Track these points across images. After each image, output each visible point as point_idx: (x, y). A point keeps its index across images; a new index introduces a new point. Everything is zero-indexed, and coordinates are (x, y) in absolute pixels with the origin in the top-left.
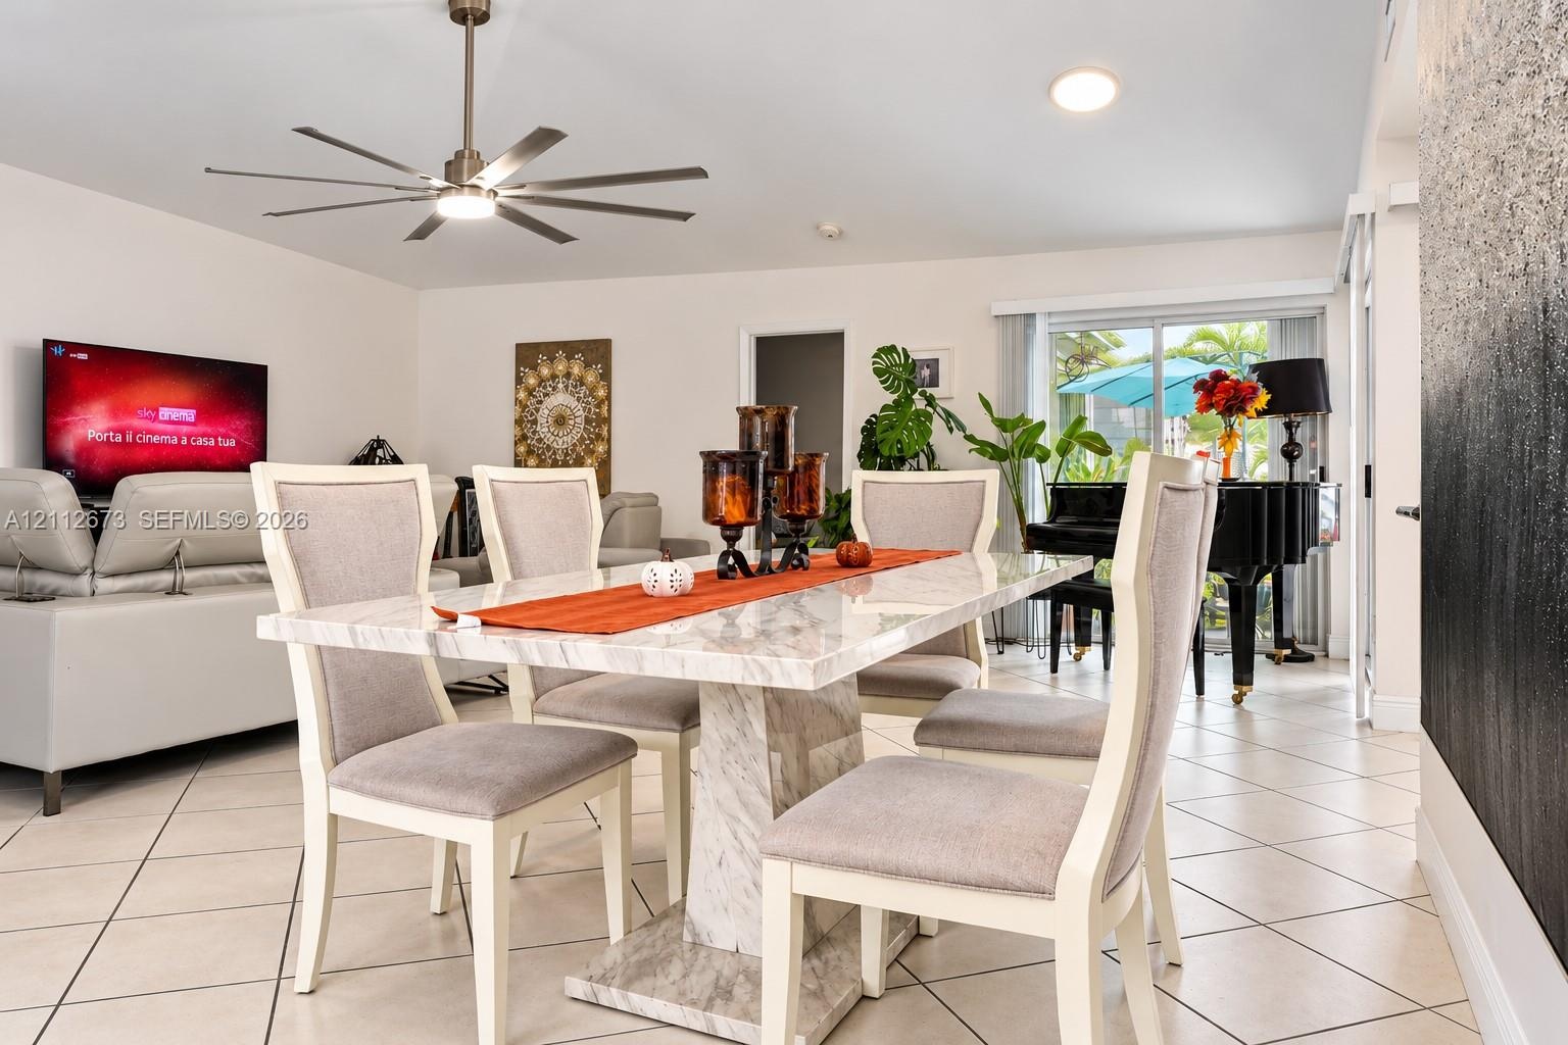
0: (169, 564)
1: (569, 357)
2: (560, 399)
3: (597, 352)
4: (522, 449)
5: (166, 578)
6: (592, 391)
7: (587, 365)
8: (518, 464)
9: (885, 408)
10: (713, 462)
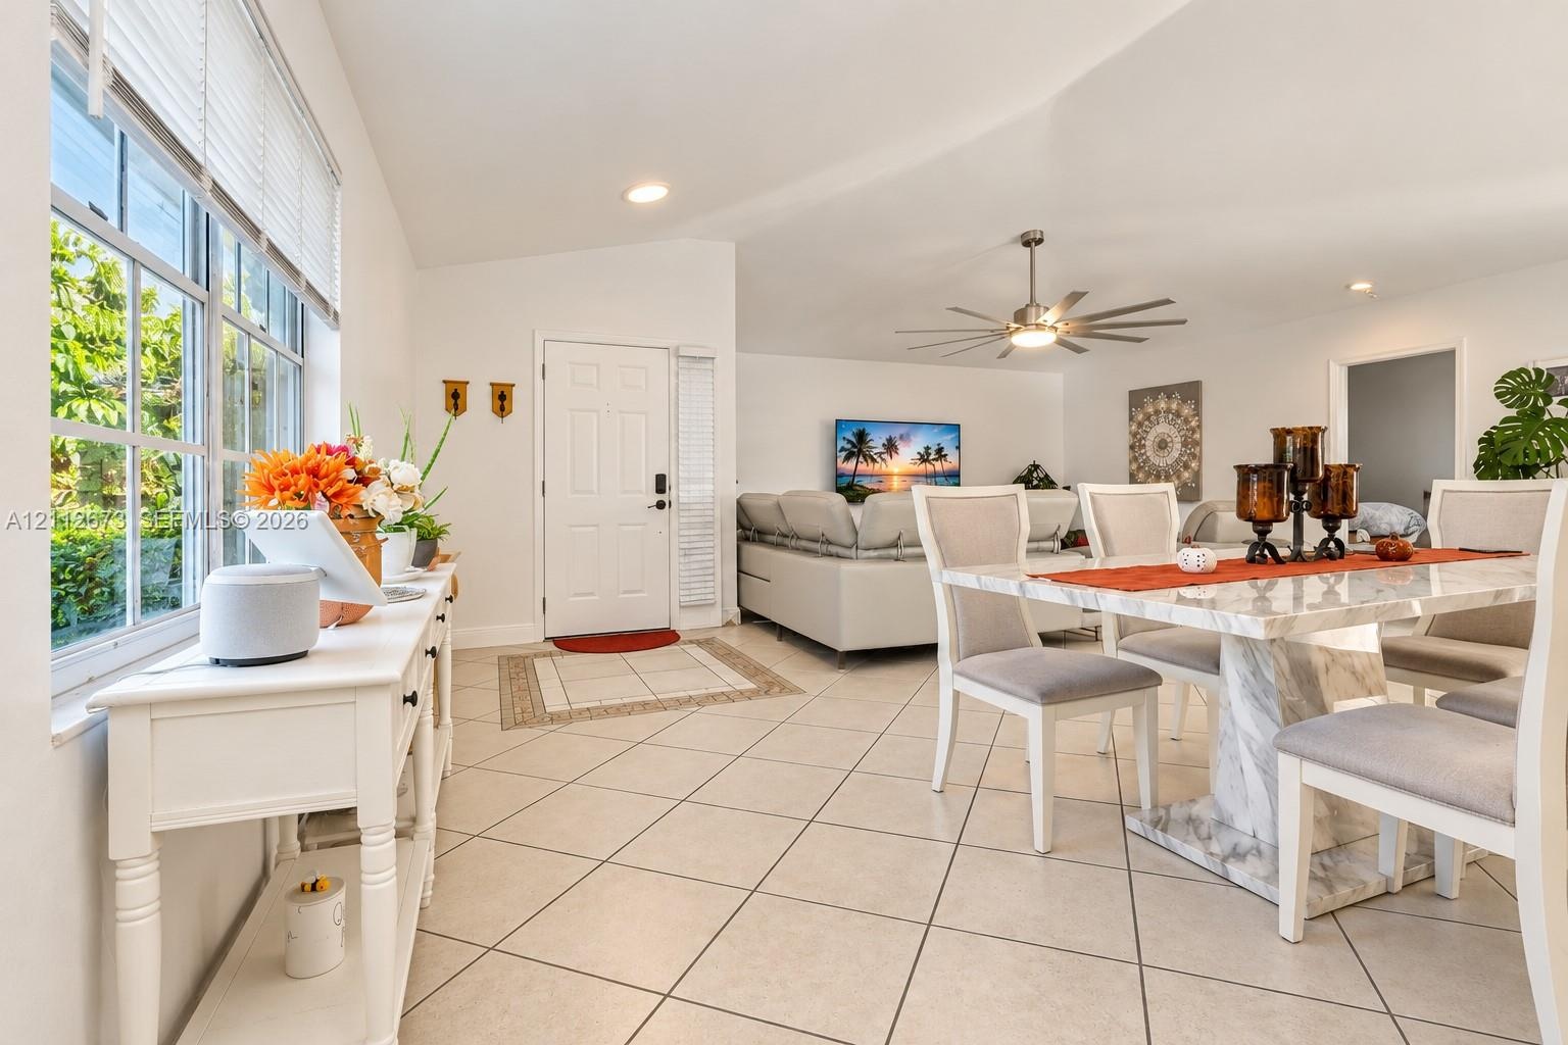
0: (894, 545)
1: (1169, 397)
2: (1162, 429)
3: (1191, 392)
4: (1134, 466)
5: (893, 552)
6: (1186, 421)
7: (1184, 401)
8: (1133, 480)
9: (1505, 420)
10: (1245, 473)
